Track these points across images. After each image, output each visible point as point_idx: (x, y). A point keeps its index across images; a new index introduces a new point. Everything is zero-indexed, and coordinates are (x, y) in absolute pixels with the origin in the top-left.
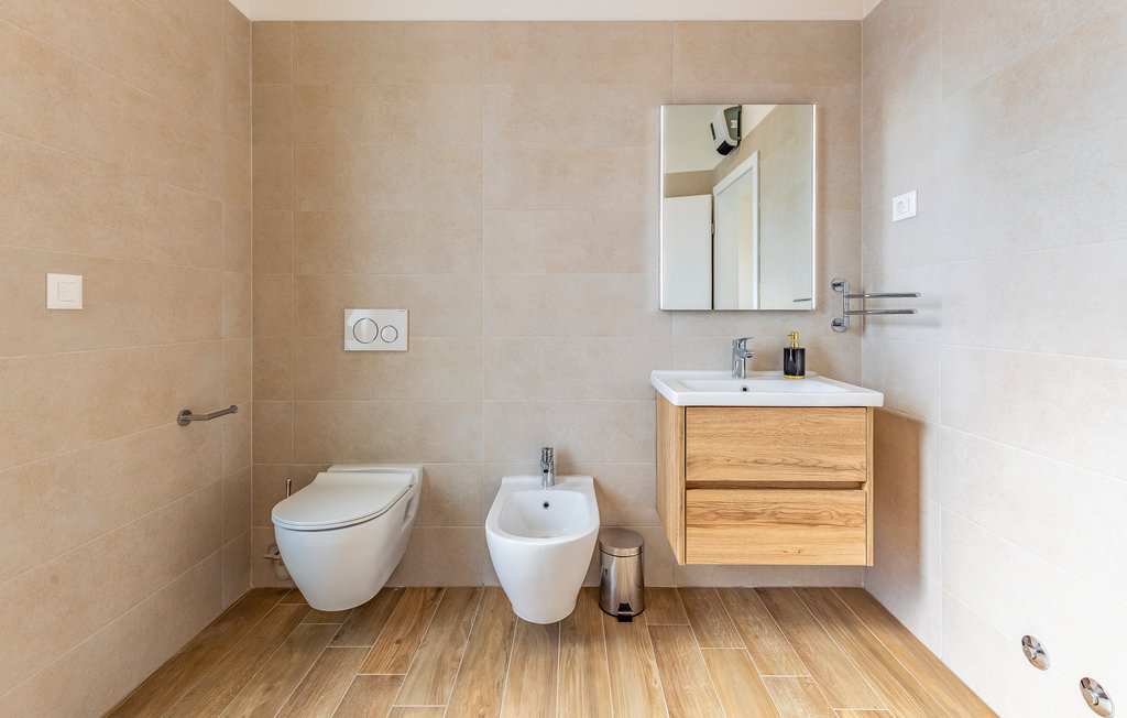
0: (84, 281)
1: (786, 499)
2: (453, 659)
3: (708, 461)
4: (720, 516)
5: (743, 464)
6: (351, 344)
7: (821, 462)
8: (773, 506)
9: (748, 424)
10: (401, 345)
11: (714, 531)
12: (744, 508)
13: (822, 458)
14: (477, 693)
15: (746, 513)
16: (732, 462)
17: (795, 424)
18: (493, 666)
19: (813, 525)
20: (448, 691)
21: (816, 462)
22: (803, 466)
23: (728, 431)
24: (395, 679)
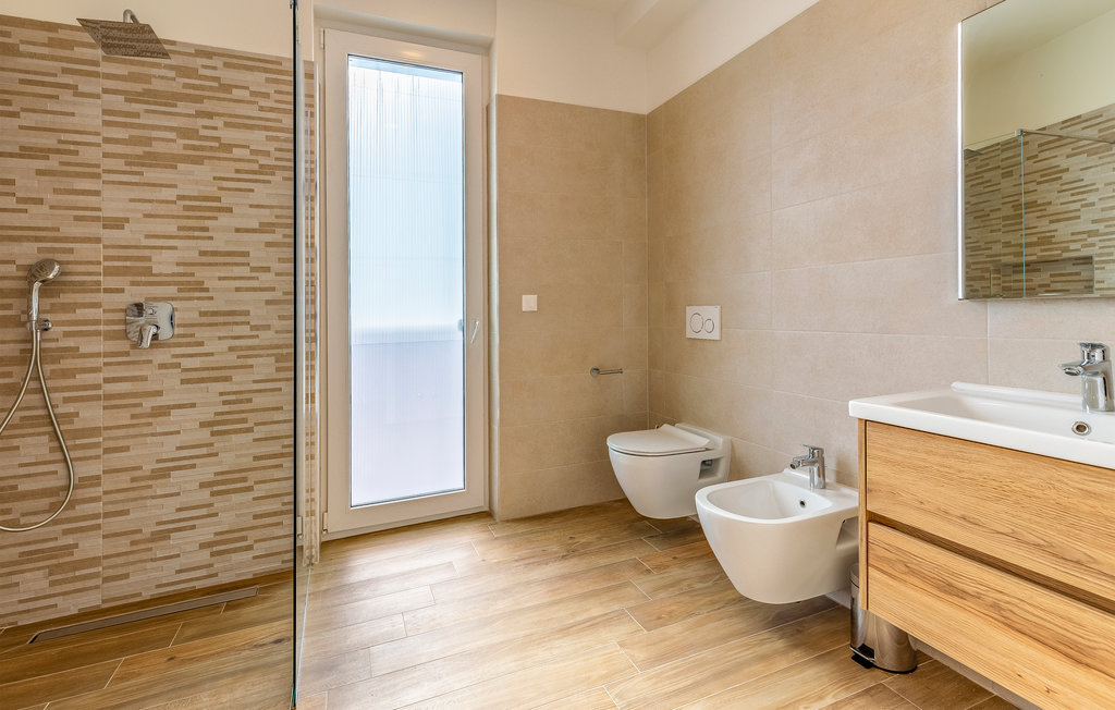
0: (538, 297)
1: (1020, 595)
2: (688, 585)
3: (893, 494)
4: (913, 572)
5: (945, 514)
6: (690, 334)
7: (1095, 561)
8: (999, 596)
9: (952, 462)
10: (716, 335)
11: (902, 588)
12: (946, 577)
13: (1097, 554)
14: (674, 608)
15: (950, 585)
16: (926, 506)
17: (1035, 481)
18: (705, 604)
19: (1080, 662)
20: (662, 595)
21: (1083, 559)
22: (1054, 555)
23: (922, 464)
24: (648, 571)
